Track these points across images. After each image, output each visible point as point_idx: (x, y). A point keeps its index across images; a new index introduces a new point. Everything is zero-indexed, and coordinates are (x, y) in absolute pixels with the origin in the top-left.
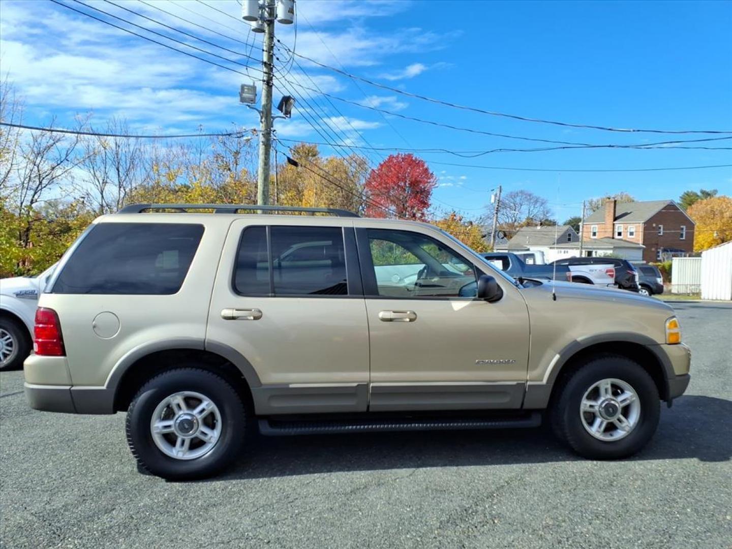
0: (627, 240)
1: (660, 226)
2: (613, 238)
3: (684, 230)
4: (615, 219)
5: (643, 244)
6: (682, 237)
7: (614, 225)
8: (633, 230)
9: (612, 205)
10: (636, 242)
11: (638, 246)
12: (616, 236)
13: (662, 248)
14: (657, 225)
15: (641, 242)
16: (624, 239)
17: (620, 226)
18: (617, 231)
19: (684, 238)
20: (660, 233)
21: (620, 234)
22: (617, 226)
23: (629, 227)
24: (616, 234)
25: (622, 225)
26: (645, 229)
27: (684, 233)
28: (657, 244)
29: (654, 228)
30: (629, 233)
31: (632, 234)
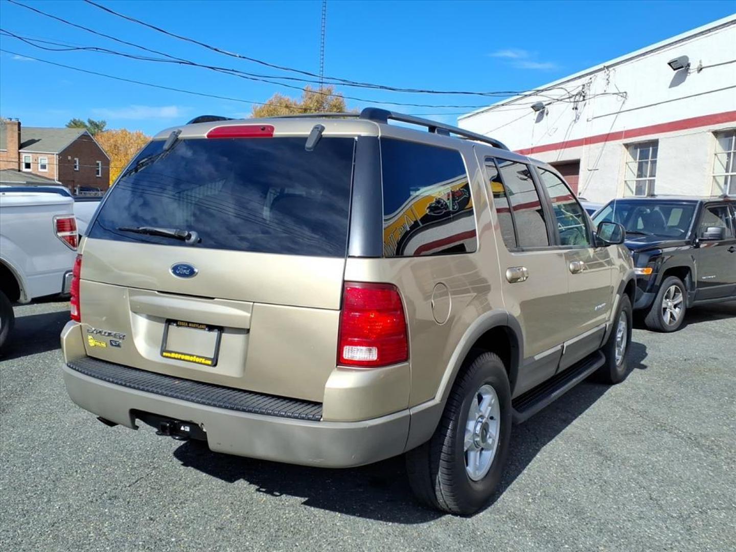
0: (39, 174)
1: (75, 159)
2: (19, 171)
3: (100, 165)
4: (21, 146)
5: (59, 181)
6: (98, 174)
7: (19, 153)
8: (46, 162)
9: (16, 127)
10: (51, 178)
11: (53, 182)
12: (24, 169)
13: (79, 186)
14: (73, 158)
15: (56, 177)
16: (33, 173)
17: (27, 156)
18: (24, 161)
19: (100, 175)
20: (75, 167)
21: (28, 166)
22: (23, 156)
23: (39, 158)
24: (23, 165)
25: (30, 155)
26: (60, 162)
27: (100, 169)
28: (73, 181)
29: (69, 161)
30: (39, 165)
31: (44, 167)
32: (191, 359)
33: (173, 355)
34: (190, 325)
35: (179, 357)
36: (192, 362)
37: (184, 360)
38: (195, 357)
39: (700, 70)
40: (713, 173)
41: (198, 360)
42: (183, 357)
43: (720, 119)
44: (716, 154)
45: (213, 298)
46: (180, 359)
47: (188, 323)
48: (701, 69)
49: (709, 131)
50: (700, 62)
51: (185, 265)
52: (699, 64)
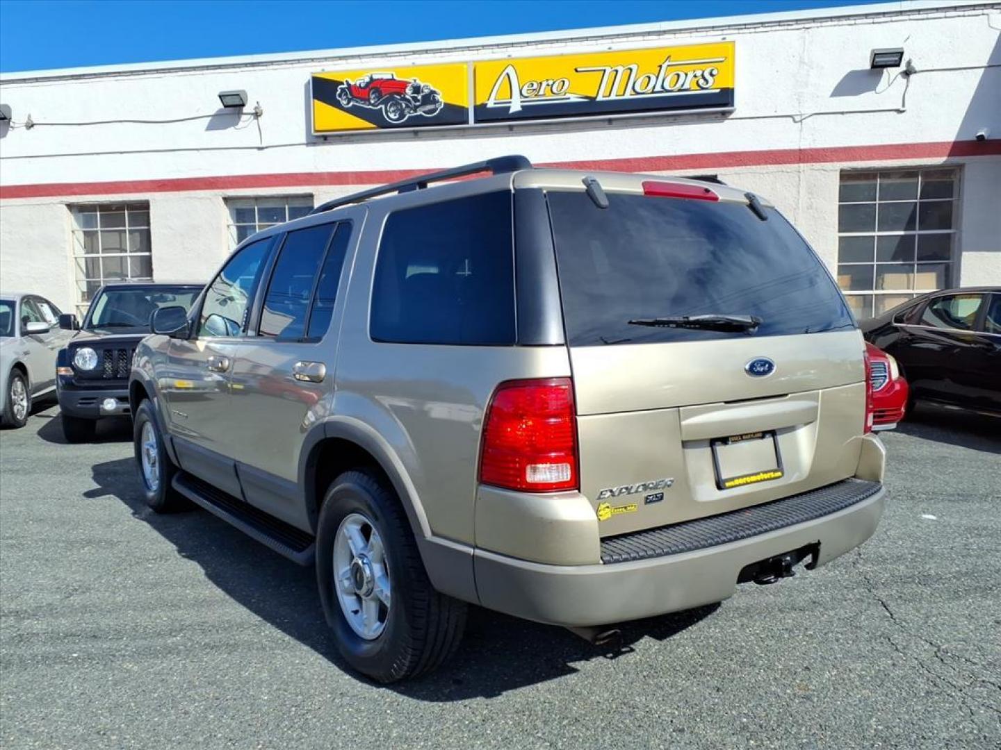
32: (759, 478)
33: (737, 482)
34: (744, 437)
35: (745, 482)
36: (762, 481)
37: (751, 482)
38: (761, 474)
39: (30, 126)
40: (74, 254)
41: (766, 476)
42: (748, 479)
43: (76, 190)
44: (73, 232)
45: (786, 395)
46: (747, 483)
47: (741, 436)
48: (32, 126)
49: (61, 203)
50: (29, 116)
51: (761, 361)
52: (26, 119)
